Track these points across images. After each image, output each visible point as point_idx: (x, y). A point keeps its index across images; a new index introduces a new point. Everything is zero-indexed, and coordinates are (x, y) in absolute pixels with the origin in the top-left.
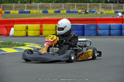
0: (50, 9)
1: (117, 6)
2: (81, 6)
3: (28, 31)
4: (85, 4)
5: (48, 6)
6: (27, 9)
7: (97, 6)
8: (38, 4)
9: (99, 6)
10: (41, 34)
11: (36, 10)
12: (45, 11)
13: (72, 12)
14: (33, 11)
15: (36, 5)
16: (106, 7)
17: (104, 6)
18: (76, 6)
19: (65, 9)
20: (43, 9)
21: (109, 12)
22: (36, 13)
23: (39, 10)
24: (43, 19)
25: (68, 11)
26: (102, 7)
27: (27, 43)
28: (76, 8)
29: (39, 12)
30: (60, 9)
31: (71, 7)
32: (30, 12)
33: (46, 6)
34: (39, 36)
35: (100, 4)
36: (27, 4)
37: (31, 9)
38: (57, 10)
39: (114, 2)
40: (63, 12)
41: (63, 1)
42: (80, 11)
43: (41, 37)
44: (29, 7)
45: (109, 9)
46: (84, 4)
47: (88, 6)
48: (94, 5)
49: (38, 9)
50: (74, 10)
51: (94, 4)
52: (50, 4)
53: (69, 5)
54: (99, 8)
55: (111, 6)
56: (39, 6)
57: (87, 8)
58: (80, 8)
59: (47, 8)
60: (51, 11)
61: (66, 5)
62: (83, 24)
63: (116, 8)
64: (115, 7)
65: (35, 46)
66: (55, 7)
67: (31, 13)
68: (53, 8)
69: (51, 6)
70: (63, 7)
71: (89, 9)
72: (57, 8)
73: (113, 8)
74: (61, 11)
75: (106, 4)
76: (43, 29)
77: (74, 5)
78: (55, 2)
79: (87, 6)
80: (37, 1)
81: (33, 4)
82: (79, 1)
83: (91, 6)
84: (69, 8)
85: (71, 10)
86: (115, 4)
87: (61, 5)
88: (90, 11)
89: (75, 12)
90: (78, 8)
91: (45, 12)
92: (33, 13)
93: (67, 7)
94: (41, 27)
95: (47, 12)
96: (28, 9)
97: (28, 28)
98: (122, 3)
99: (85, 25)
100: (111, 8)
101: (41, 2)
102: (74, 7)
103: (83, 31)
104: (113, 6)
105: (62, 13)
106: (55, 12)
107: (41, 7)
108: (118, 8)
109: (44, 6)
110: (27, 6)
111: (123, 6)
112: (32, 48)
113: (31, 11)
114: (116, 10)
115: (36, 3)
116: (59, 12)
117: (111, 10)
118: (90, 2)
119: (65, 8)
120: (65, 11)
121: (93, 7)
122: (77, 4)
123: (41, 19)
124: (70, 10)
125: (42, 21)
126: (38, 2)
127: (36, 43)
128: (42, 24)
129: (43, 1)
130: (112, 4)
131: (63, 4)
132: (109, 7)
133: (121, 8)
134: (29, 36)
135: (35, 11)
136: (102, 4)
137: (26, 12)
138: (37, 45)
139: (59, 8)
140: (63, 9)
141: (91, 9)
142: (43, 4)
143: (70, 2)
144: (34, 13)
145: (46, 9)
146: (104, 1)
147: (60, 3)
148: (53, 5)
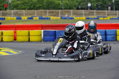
0: (23, 16)
1: (88, 13)
2: (53, 12)
3: (3, 37)
4: (57, 11)
5: (21, 13)
6: (2, 16)
7: (69, 13)
8: (12, 11)
9: (71, 12)
10: (15, 39)
11: (11, 17)
12: (19, 17)
13: (45, 19)
14: (8, 18)
15: (10, 12)
16: (77, 13)
17: (75, 13)
18: (48, 13)
19: (37, 16)
20: (17, 16)
21: (80, 18)
22: (10, 19)
23: (14, 17)
24: (17, 26)
25: (41, 17)
26: (73, 13)
27: (2, 48)
28: (48, 15)
29: (13, 18)
30: (32, 16)
31: (43, 14)
32: (4, 19)
33: (19, 13)
34: (13, 41)
35: (71, 11)
36: (2, 11)
37: (6, 16)
38: (30, 17)
39: (86, 8)
40: (36, 18)
41: (36, 8)
42: (52, 18)
43: (15, 42)
44: (4, 14)
45: (80, 16)
46: (55, 11)
47: (60, 13)
48: (65, 12)
49: (12, 15)
50: (46, 17)
51: (65, 10)
52: (24, 11)
53: (42, 12)
54: (70, 15)
55: (82, 12)
56: (13, 13)
57: (59, 15)
58: (51, 14)
59: (20, 14)
60: (24, 18)
61: (39, 12)
62: (55, 30)
63: (87, 15)
64: (86, 13)
65: (9, 51)
66: (28, 14)
67: (6, 19)
68: (26, 15)
69: (24, 13)
70: (36, 13)
71: (61, 15)
72: (30, 14)
73: (84, 14)
74: (34, 18)
75: (78, 11)
76: (17, 35)
77: (46, 12)
78: (28, 9)
79: (58, 12)
80: (11, 8)
81: (8, 11)
82: (51, 8)
83: (63, 13)
84: (41, 15)
85: (44, 17)
86: (86, 10)
87: (34, 12)
88: (62, 18)
89: (47, 18)
90: (50, 15)
91: (19, 19)
92: (7, 19)
93: (40, 14)
94: (15, 32)
95: (21, 19)
96: (4, 16)
97: (3, 34)
98: (94, 9)
99: (57, 31)
100: (82, 14)
101: (15, 9)
102: (46, 14)
103: (55, 37)
104: (84, 12)
105: (35, 20)
106: (28, 18)
107: (15, 14)
108: (89, 14)
109: (18, 13)
110: (2, 13)
111: (94, 12)
112: (7, 52)
113: (6, 17)
114: (87, 16)
115: (10, 9)
116: (32, 18)
117: (82, 16)
118: (62, 9)
119: (38, 14)
120: (38, 18)
121: (65, 13)
122: (49, 11)
123: (15, 25)
124: (42, 16)
125: (16, 27)
126: (13, 9)
127: (11, 48)
128: (16, 30)
129: (17, 8)
130: (83, 11)
131: (36, 11)
132: (80, 13)
133: (92, 14)
134: (4, 42)
135: (9, 18)
136: (73, 10)
137: (1, 19)
138: (12, 49)
139: (32, 14)
140: (36, 16)
141: (63, 15)
142: (17, 11)
143: (42, 9)
144: (9, 19)
145: (19, 16)
146: (75, 8)
147: (33, 10)
148: (26, 12)
